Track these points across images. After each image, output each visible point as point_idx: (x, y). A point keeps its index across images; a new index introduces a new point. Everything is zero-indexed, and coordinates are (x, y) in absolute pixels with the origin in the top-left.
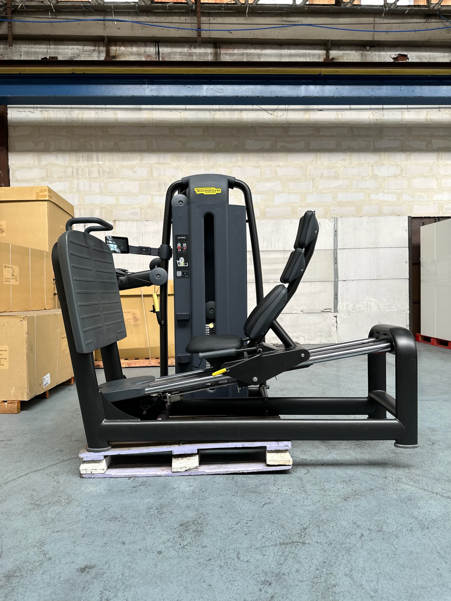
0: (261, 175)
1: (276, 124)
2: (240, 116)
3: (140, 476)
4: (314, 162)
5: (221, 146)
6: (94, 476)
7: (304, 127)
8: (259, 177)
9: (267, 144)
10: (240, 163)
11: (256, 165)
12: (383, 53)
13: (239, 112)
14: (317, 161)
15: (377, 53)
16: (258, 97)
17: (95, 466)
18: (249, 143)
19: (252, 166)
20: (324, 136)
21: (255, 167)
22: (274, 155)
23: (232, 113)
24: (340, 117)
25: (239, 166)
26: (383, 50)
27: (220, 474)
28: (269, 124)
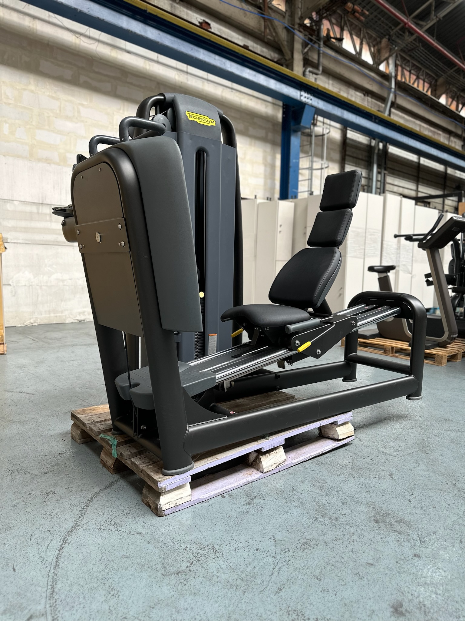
0: (60, 111)
1: (79, 52)
2: (33, 24)
3: (232, 489)
4: (121, 111)
5: (6, 57)
6: (180, 508)
7: (111, 66)
8: (58, 112)
9: (68, 73)
10: (32, 87)
11: (54, 95)
12: (190, 12)
13: (32, 19)
14: (124, 110)
15: (185, 10)
16: (75, 10)
17: (179, 494)
18: (45, 65)
19: (49, 96)
20: (131, 83)
21: (53, 98)
22: (76, 89)
23: (21, 16)
24: (148, 67)
25: (32, 91)
26: (191, 10)
27: (305, 461)
28: (71, 49)
